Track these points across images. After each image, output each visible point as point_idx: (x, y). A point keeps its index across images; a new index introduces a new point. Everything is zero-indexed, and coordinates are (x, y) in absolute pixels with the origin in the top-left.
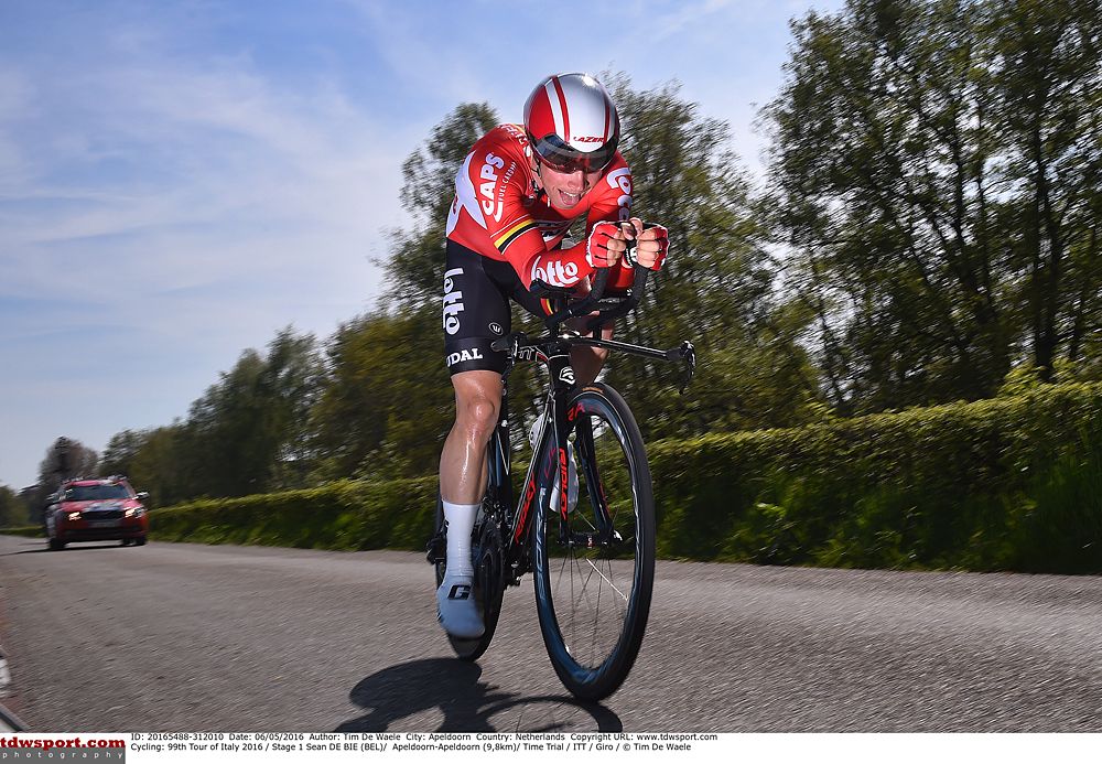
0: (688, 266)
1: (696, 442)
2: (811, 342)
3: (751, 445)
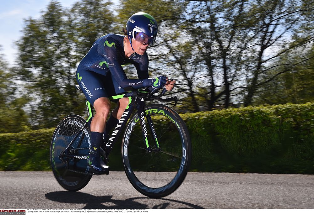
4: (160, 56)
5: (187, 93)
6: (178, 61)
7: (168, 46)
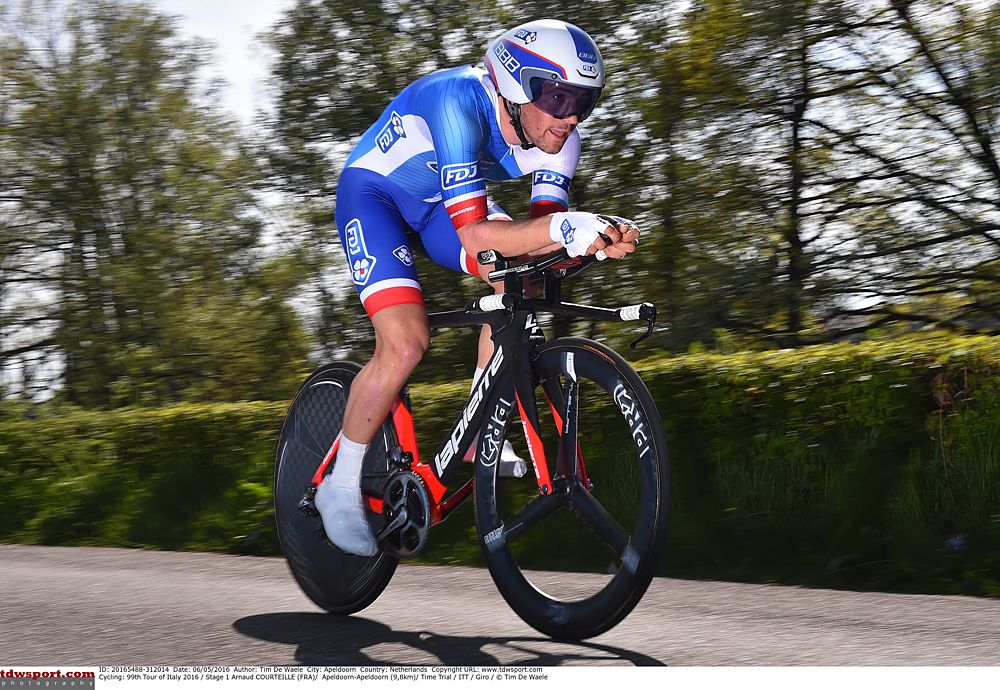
0: (164, 206)
1: (168, 411)
2: (304, 305)
3: (231, 418)
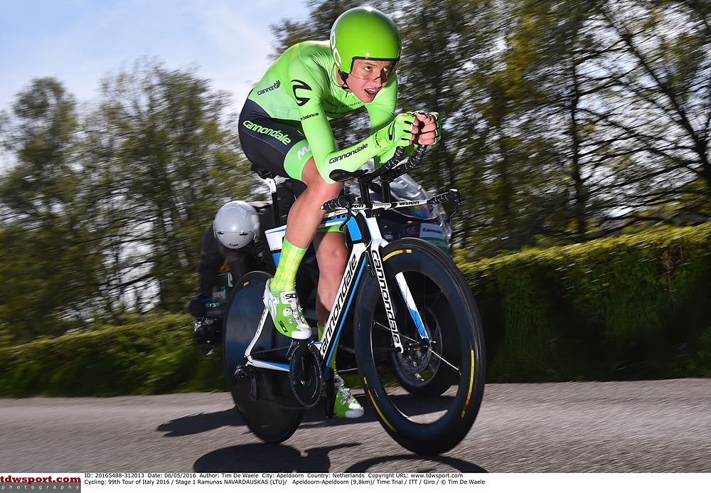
4: (615, 79)
5: (693, 170)
6: (664, 88)
7: (633, 50)
